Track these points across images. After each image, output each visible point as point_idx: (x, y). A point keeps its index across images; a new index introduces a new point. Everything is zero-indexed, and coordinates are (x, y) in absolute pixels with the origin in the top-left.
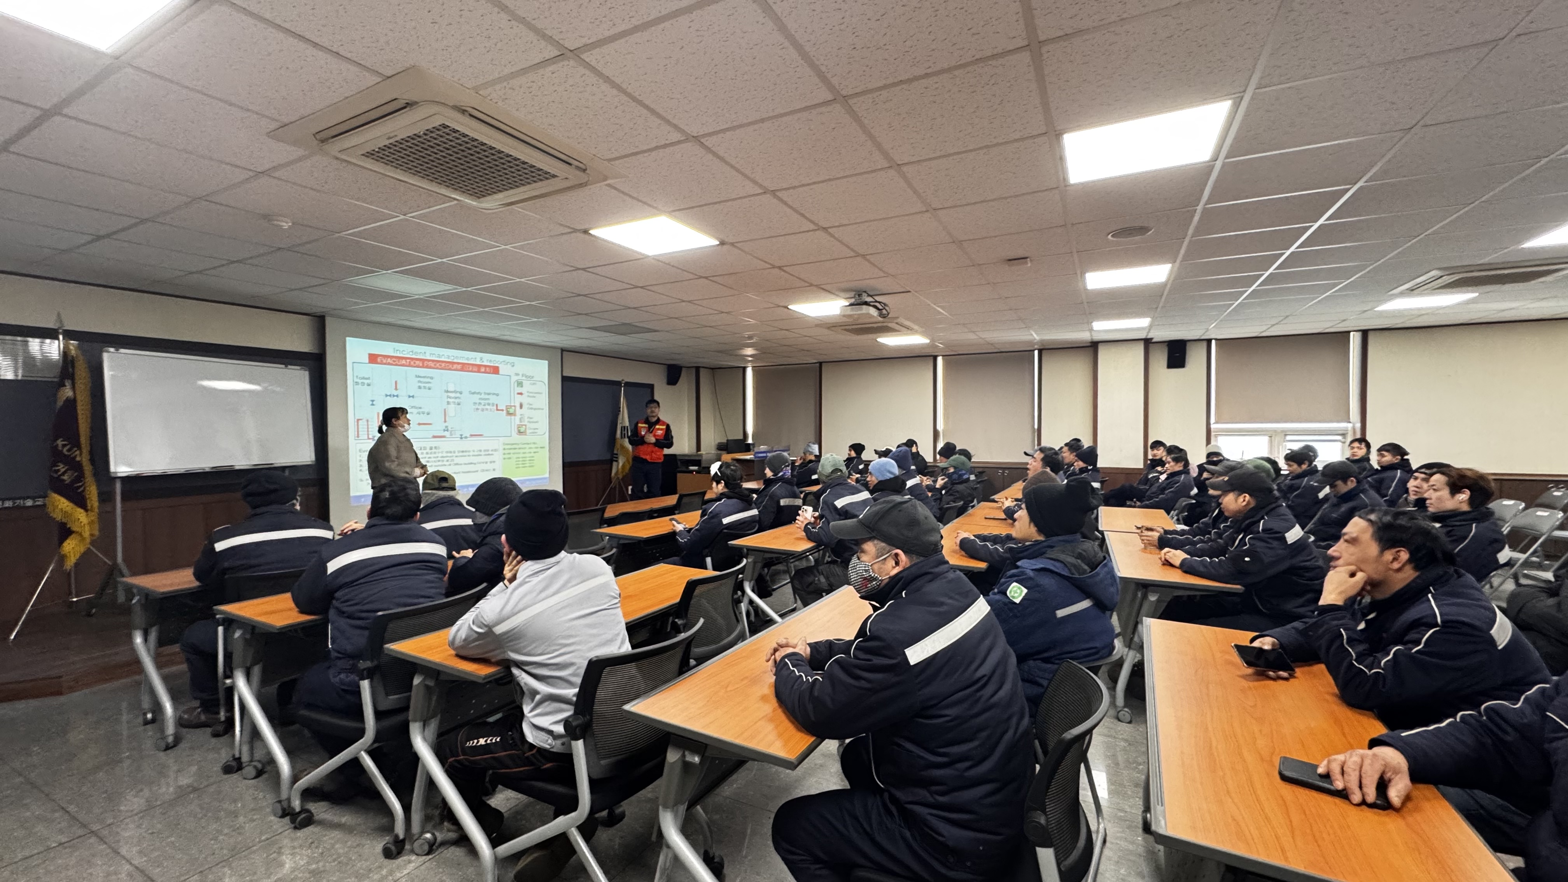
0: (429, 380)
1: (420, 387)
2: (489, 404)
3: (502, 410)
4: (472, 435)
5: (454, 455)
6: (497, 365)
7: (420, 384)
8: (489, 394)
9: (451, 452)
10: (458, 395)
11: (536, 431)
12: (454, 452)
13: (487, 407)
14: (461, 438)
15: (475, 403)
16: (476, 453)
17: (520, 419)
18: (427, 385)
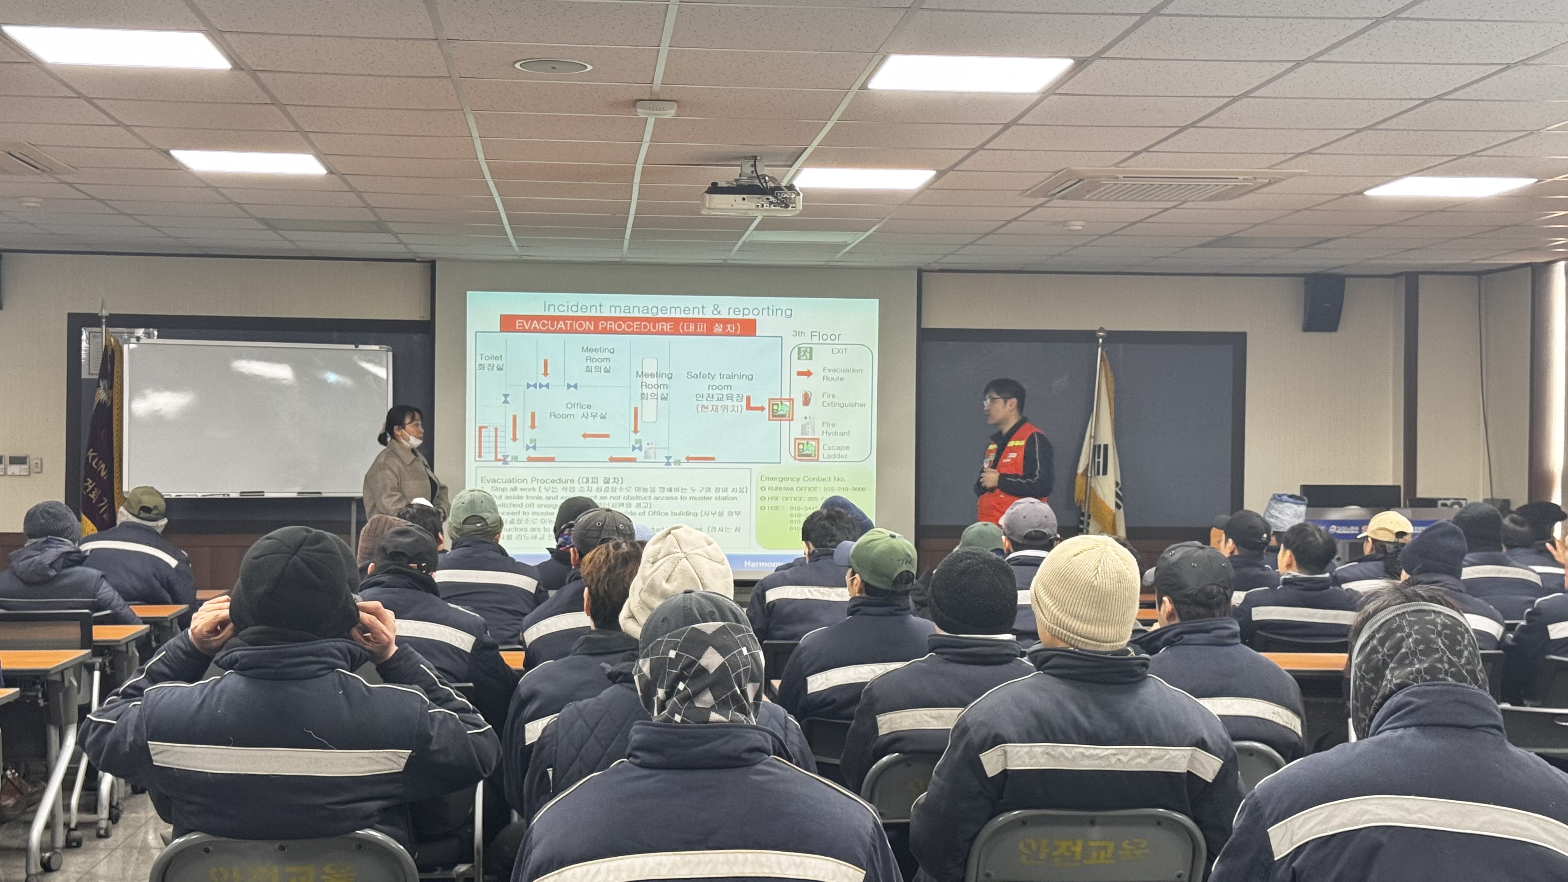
0: (607, 355)
1: (589, 369)
2: (730, 397)
3: (762, 409)
4: (688, 459)
5: (653, 495)
6: (751, 317)
7: (589, 363)
8: (730, 377)
9: (645, 490)
10: (664, 381)
11: (844, 452)
12: (653, 490)
13: (726, 402)
14: (668, 464)
15: (699, 396)
16: (697, 494)
17: (803, 427)
18: (603, 365)
